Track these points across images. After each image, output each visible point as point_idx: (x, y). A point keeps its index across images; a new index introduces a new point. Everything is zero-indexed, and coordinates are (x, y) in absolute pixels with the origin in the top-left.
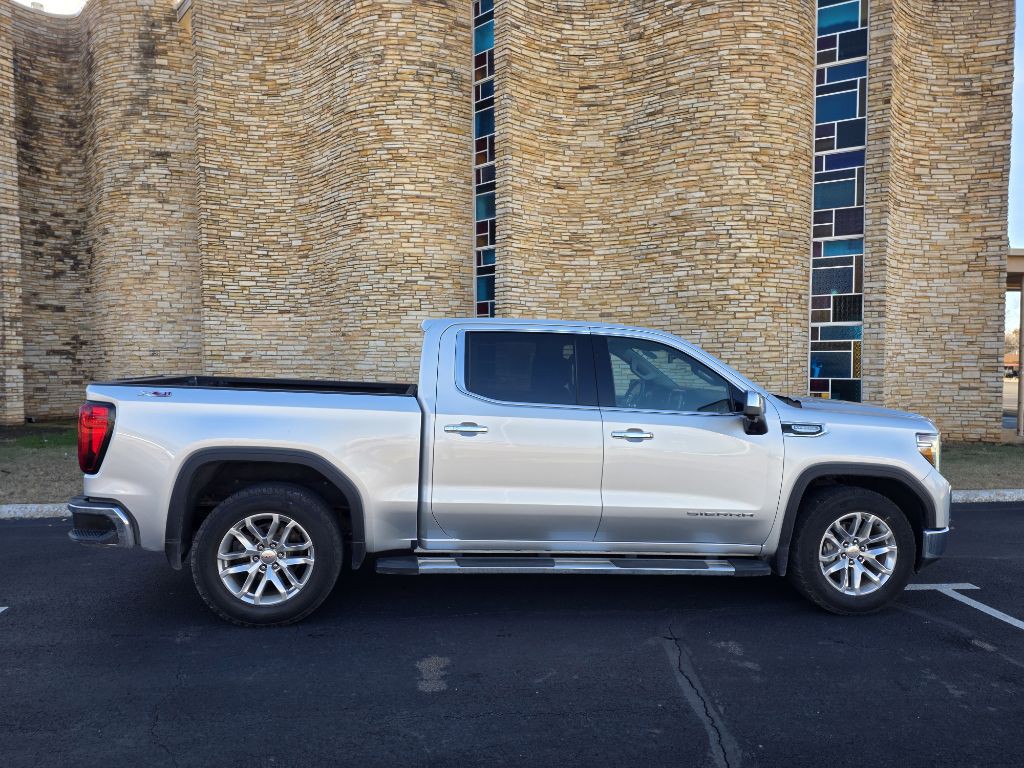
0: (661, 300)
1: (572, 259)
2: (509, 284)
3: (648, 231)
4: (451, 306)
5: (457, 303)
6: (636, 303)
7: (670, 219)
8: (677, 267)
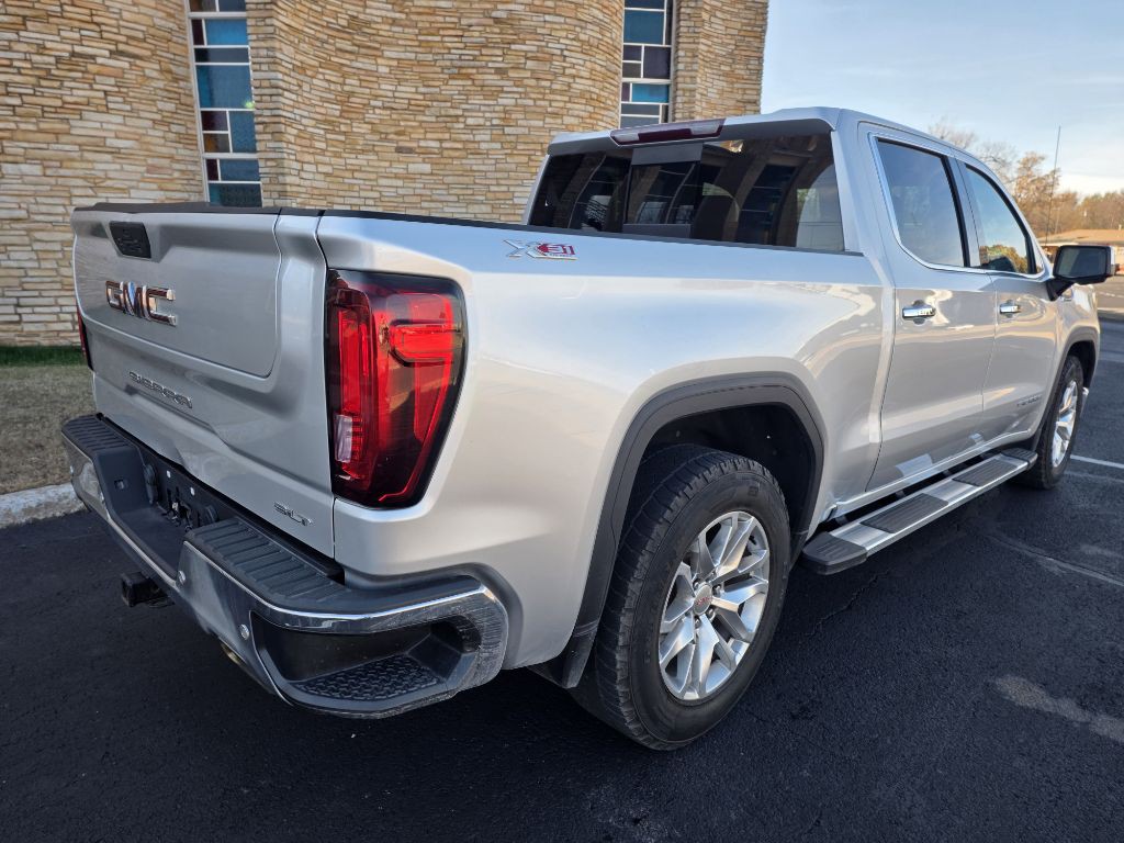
0: (483, 136)
1: (353, 57)
2: (281, 84)
3: (460, 33)
4: (160, 111)
5: (171, 106)
6: (447, 136)
7: (491, 22)
8: (502, 92)
